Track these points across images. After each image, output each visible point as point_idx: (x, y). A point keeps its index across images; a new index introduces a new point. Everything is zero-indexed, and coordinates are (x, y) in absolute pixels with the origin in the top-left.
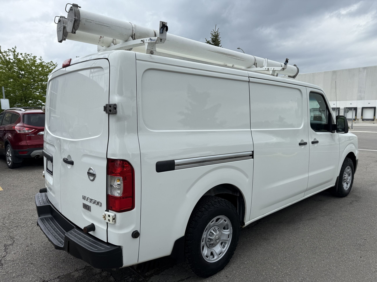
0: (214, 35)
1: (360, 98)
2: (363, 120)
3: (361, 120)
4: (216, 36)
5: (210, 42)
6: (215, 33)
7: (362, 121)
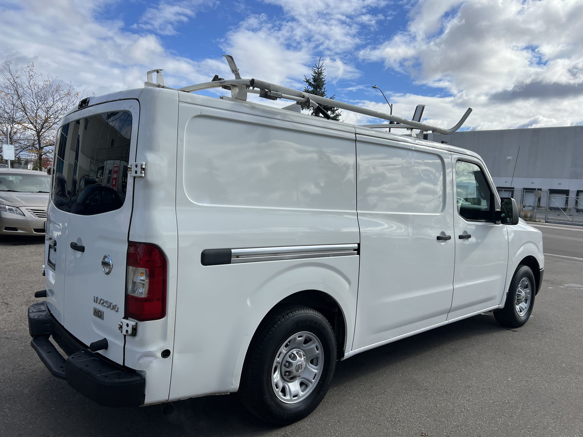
0: (317, 71)
1: (575, 176)
2: (578, 211)
3: (575, 210)
4: (319, 74)
5: (310, 81)
6: (318, 69)
7: (577, 213)
